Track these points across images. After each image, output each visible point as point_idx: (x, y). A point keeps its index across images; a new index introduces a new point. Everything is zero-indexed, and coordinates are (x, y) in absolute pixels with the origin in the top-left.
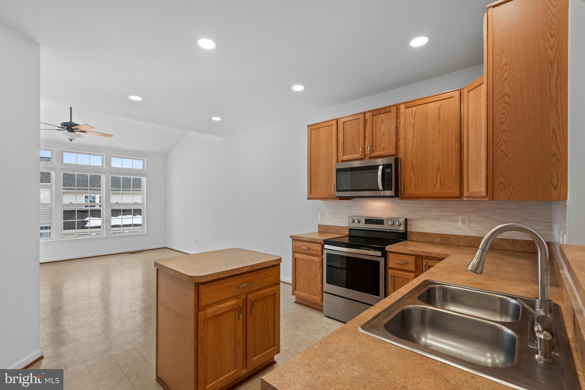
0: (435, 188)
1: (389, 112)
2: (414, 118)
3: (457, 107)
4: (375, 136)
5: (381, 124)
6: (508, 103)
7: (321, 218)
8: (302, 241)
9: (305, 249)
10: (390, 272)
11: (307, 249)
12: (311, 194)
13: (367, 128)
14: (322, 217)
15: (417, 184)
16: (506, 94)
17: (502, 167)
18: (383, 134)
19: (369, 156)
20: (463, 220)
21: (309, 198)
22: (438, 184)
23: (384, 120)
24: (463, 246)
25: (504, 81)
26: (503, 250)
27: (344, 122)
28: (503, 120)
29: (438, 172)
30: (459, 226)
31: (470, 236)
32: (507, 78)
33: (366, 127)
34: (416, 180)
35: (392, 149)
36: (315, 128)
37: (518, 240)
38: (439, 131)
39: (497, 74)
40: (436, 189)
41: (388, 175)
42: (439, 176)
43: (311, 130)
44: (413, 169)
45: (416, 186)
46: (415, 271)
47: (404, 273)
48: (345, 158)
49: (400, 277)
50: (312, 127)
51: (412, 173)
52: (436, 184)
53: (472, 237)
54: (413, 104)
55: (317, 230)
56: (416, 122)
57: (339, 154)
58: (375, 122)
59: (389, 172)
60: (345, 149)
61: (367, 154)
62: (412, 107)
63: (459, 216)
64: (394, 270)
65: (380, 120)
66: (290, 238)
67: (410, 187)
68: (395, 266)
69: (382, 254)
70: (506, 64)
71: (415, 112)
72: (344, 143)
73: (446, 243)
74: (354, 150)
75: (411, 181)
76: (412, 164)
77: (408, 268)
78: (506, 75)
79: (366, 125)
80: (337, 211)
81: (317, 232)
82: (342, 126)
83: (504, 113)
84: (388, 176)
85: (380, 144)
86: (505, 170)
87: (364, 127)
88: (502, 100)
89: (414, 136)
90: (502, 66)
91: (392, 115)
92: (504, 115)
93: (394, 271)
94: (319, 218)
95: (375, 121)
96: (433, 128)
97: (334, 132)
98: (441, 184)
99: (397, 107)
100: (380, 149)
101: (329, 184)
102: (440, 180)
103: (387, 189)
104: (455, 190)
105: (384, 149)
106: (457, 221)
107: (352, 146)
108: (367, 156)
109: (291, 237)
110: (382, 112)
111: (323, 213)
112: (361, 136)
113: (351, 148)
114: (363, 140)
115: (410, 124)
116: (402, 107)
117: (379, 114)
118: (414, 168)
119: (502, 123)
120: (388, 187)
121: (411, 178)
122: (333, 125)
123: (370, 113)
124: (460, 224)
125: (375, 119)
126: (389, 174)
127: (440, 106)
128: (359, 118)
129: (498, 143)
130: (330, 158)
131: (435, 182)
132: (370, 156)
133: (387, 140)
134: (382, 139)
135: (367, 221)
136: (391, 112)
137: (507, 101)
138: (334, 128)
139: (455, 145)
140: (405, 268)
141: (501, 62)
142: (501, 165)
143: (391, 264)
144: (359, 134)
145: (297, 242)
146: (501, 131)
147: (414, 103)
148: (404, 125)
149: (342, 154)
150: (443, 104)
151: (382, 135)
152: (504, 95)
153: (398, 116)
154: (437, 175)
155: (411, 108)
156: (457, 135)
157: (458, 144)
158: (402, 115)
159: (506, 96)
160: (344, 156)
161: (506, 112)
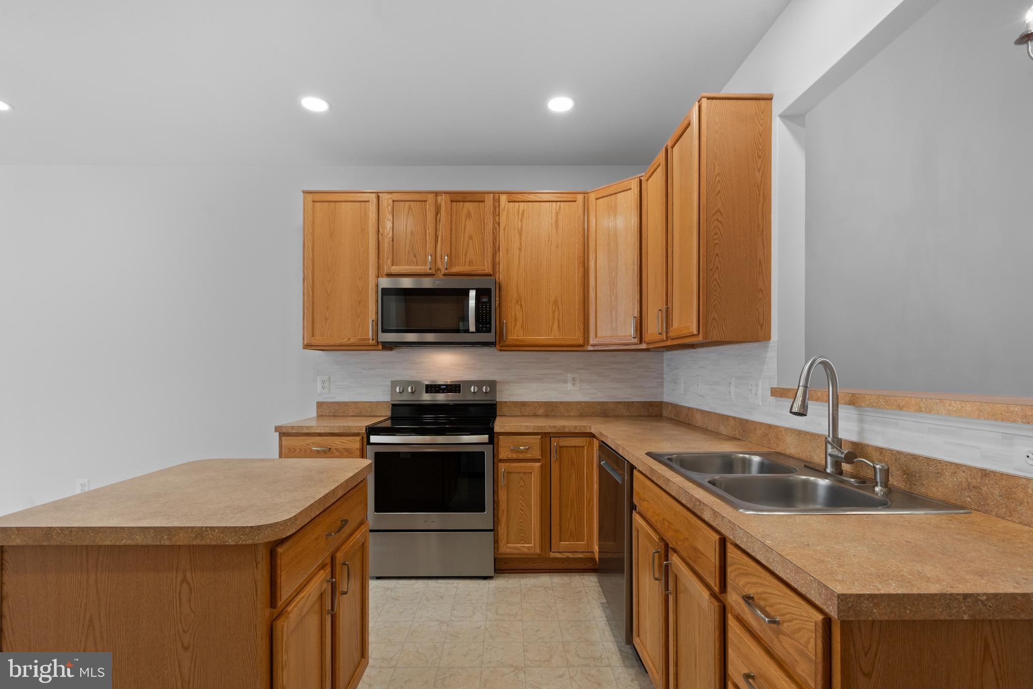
0: (552, 331)
1: (482, 202)
2: (521, 221)
3: (580, 217)
4: (456, 238)
5: (467, 218)
6: (721, 222)
7: (323, 388)
8: (308, 435)
9: (317, 451)
10: (502, 467)
11: (323, 450)
12: (313, 336)
13: (440, 221)
14: (326, 385)
15: (525, 324)
16: (719, 211)
17: (714, 300)
18: (471, 238)
19: (443, 271)
20: (574, 380)
21: (307, 346)
22: (556, 326)
23: (472, 213)
24: (574, 416)
25: (717, 194)
26: (619, 416)
27: (394, 201)
28: (716, 241)
29: (555, 308)
30: (569, 389)
31: (582, 402)
32: (719, 191)
33: (438, 220)
34: (524, 318)
35: (486, 264)
36: (324, 199)
37: (633, 402)
38: (557, 247)
39: (711, 184)
40: (552, 333)
41: (484, 306)
42: (556, 314)
43: (314, 202)
44: (518, 301)
45: (525, 327)
46: (540, 458)
47: (523, 464)
48: (395, 269)
49: (518, 473)
50: (318, 197)
51: (518, 307)
52: (553, 326)
53: (584, 402)
54: (520, 197)
55: (314, 414)
56: (524, 226)
57: (381, 261)
58: (456, 214)
59: (486, 302)
60: (395, 252)
61: (440, 267)
62: (519, 202)
63: (569, 375)
64: (507, 462)
65: (465, 211)
66: (276, 431)
67: (514, 329)
68: (510, 456)
69: (490, 438)
70: (718, 174)
71: (523, 211)
72: (393, 240)
73: (553, 414)
74: (415, 256)
75: (516, 320)
76: (518, 293)
77: (530, 455)
78: (718, 188)
79: (439, 216)
80: (361, 373)
81: (314, 417)
82: (390, 208)
83: (716, 234)
84: (484, 308)
85: (464, 254)
86: (718, 304)
87: (435, 217)
88: (715, 217)
89: (521, 249)
90: (715, 175)
91: (487, 208)
92: (717, 236)
93: (507, 464)
94: (319, 389)
95: (456, 212)
96: (549, 242)
97: (372, 216)
98: (559, 327)
99: (496, 195)
100: (465, 262)
101: (358, 317)
102: (558, 320)
103: (482, 330)
104: (578, 335)
105: (471, 263)
106: (566, 382)
107: (410, 249)
108: (440, 271)
109: (277, 429)
110: (469, 199)
111: (327, 377)
112: (429, 233)
113: (409, 252)
114: (433, 241)
115: (515, 228)
116: (503, 198)
117: (464, 201)
118: (520, 300)
119: (715, 245)
120: (485, 327)
121: (516, 314)
122: (369, 201)
123: (448, 196)
124: (569, 386)
125: (456, 209)
126: (486, 305)
127: (558, 210)
128: (426, 201)
129: (711, 270)
130: (360, 266)
131: (551, 322)
132: (446, 271)
133: (477, 248)
134: (468, 244)
135: (429, 387)
136: (484, 201)
137: (720, 219)
138: (372, 207)
139: (578, 271)
140: (526, 456)
141: (714, 170)
142: (714, 297)
143: (503, 454)
144: (425, 228)
145: (294, 438)
146: (714, 255)
147: (522, 197)
148: (507, 229)
149: (389, 262)
150: (562, 206)
151: (469, 239)
152: (717, 212)
153: (496, 211)
154: (554, 312)
155: (517, 204)
156: (580, 257)
157: (581, 270)
158: (502, 211)
159: (719, 213)
160: (393, 265)
161: (719, 233)
